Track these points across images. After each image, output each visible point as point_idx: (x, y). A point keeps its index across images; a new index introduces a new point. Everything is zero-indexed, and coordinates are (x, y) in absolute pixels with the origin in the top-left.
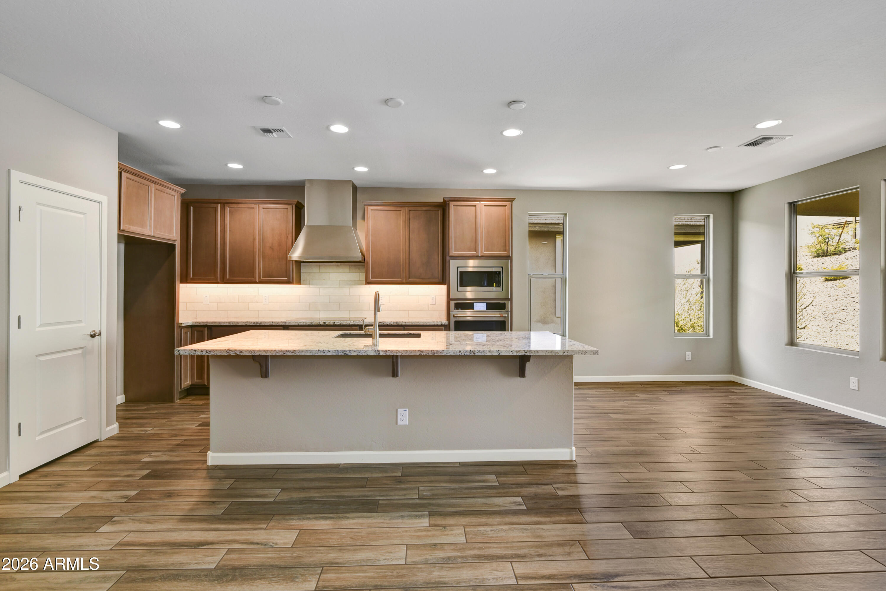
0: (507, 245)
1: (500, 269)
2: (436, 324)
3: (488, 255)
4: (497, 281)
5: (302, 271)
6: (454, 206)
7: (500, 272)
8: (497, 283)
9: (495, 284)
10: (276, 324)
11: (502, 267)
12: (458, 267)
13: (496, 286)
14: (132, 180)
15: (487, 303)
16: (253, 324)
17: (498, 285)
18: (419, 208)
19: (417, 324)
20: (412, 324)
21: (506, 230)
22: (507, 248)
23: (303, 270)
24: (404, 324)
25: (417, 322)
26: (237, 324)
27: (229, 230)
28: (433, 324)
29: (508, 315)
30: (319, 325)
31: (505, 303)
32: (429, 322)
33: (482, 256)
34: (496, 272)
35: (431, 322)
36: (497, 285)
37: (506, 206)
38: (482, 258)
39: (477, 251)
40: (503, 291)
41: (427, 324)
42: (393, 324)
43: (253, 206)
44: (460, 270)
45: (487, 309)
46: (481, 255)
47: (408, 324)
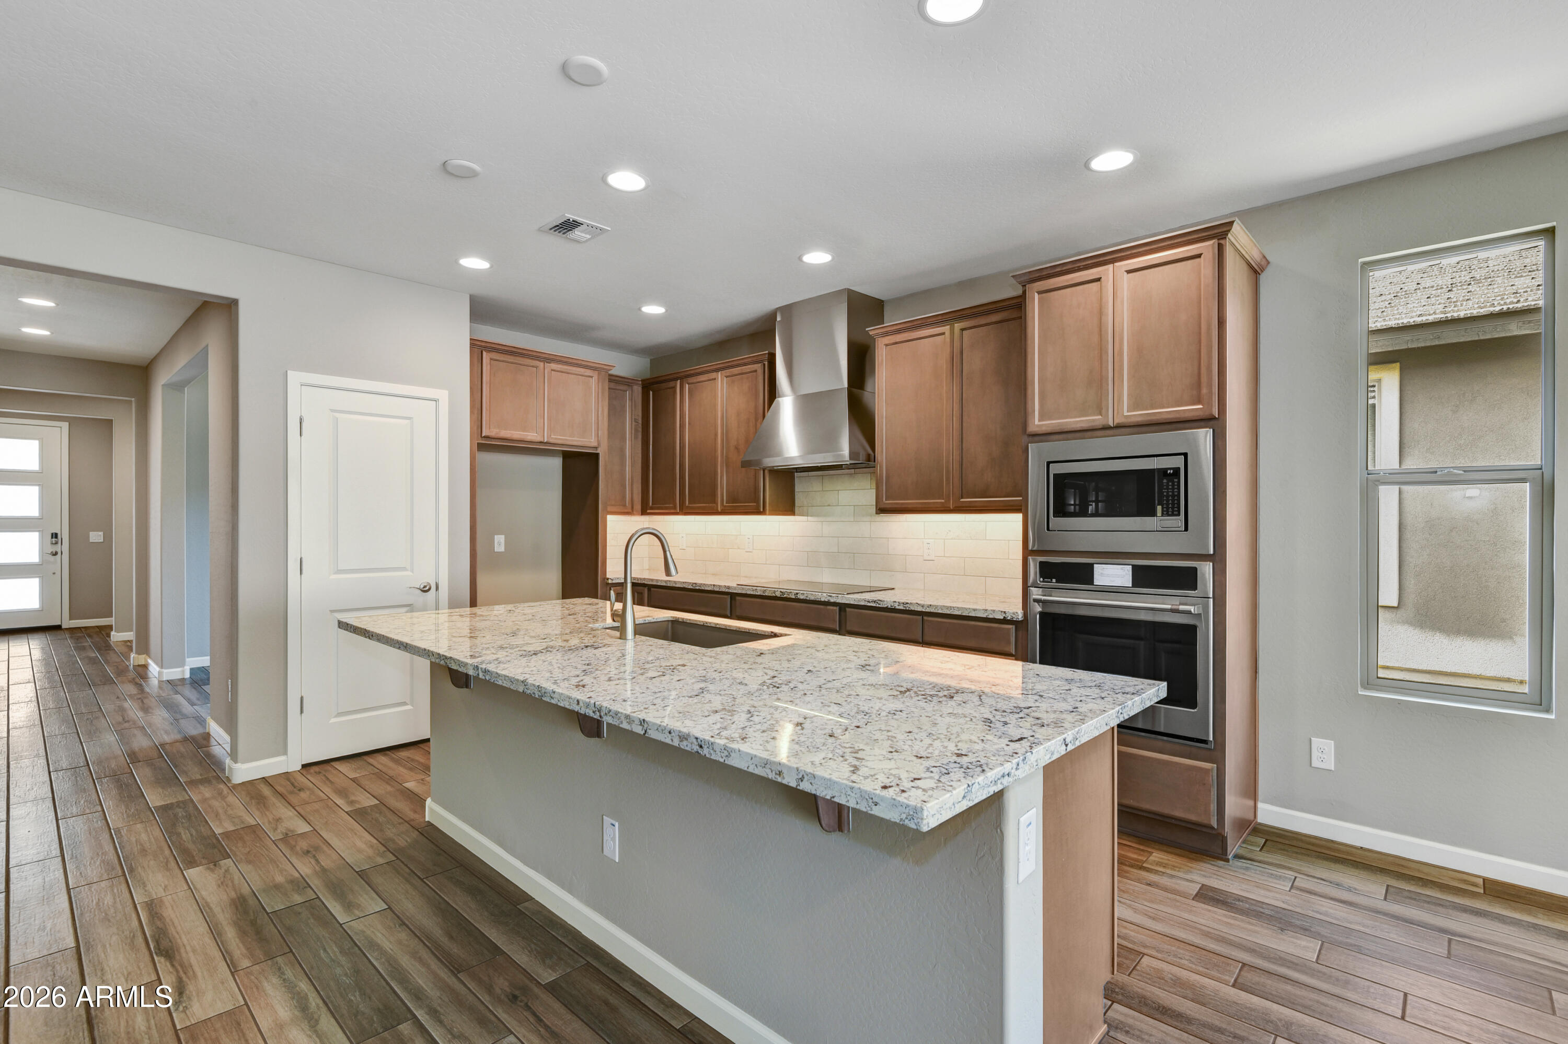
0: (1204, 379)
1: (1178, 462)
2: (991, 616)
3: (1139, 419)
4: (1168, 501)
5: (796, 490)
6: (1039, 293)
7: (1177, 471)
8: (1168, 504)
9: (1159, 508)
10: (718, 590)
11: (1185, 455)
12: (1049, 463)
13: (1166, 513)
14: (503, 361)
15: (1135, 568)
16: (692, 587)
17: (1172, 509)
18: (982, 321)
19: (948, 612)
20: (936, 611)
21: (1200, 333)
22: (1204, 391)
23: (798, 488)
24: (920, 609)
25: (948, 608)
26: (674, 585)
27: (689, 424)
28: (984, 616)
29: (1206, 608)
30: (773, 597)
31: (1195, 570)
32: (974, 610)
33: (1118, 427)
34: (1163, 472)
35: (979, 610)
36: (1168, 511)
37: (1199, 256)
38: (1123, 430)
39: (1104, 411)
40: (1186, 529)
41: (970, 615)
42: (897, 607)
43: (713, 375)
44: (1056, 469)
45: (1134, 585)
46: (1117, 421)
47: (928, 610)
